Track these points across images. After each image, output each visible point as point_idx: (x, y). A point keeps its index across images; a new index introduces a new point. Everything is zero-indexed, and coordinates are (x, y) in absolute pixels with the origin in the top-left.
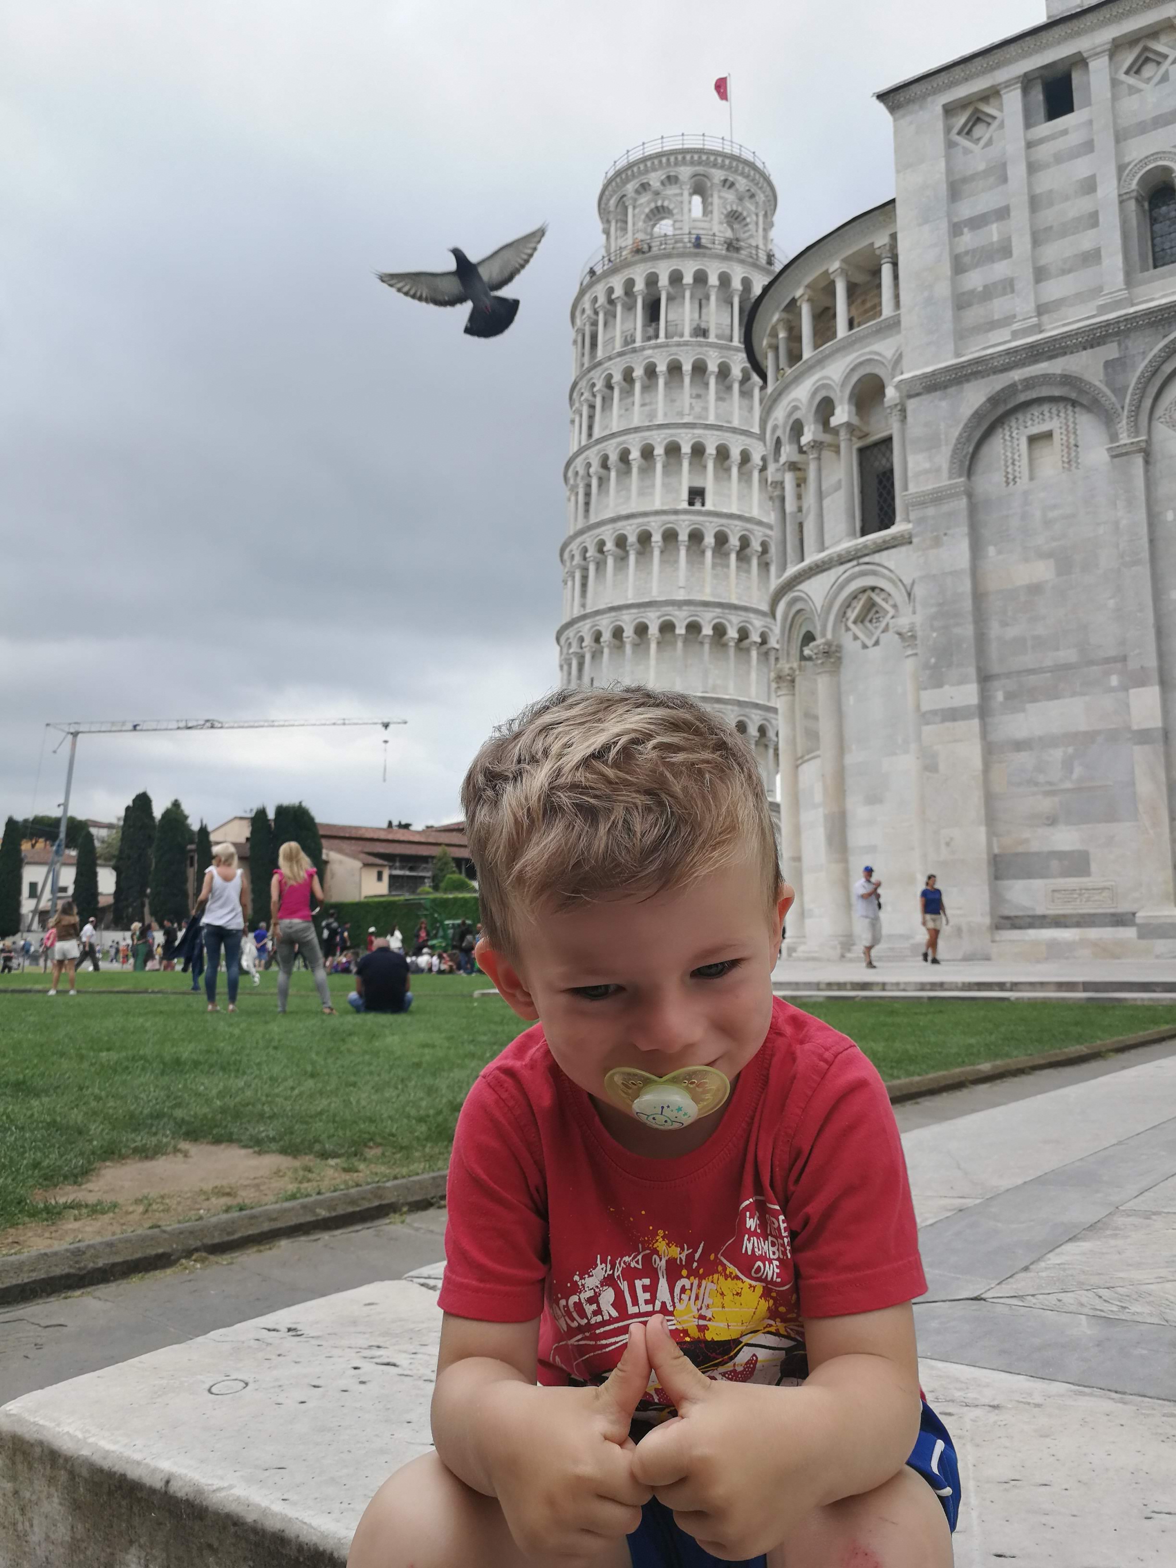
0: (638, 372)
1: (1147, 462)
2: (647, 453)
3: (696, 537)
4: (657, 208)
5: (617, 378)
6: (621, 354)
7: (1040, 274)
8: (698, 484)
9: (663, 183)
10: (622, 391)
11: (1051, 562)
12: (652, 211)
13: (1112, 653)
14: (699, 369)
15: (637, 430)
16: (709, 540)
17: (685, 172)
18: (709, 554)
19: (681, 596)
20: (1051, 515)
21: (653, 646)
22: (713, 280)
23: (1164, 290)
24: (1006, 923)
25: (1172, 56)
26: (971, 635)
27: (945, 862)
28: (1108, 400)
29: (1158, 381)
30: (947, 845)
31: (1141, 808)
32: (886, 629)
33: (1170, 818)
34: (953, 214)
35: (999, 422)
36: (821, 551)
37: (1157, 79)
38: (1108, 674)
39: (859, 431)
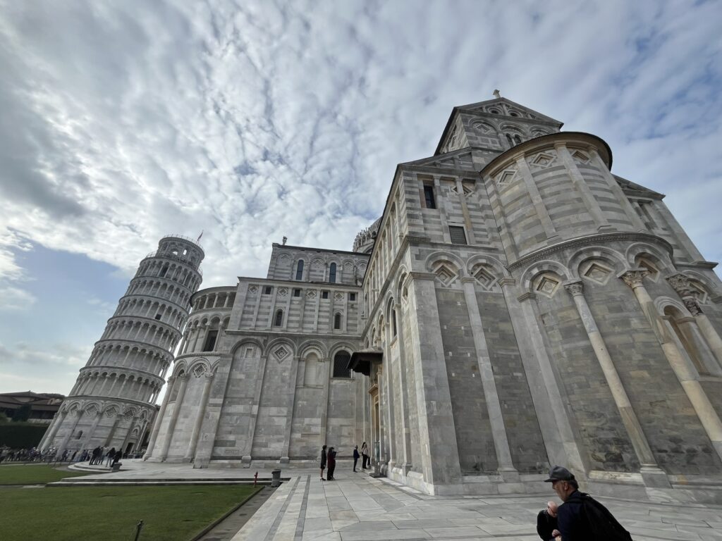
0: (154, 283)
1: (267, 360)
2: (149, 302)
3: (154, 327)
5: (148, 282)
6: (152, 277)
7: (257, 320)
8: (160, 314)
10: (148, 285)
11: (245, 375)
12: (174, 249)
13: (251, 396)
14: (172, 287)
15: (149, 296)
16: (158, 329)
17: (185, 245)
18: (156, 333)
19: (143, 341)
20: (248, 365)
21: (128, 353)
22: (183, 269)
23: (277, 330)
24: (213, 458)
25: (287, 292)
26: (225, 388)
27: (203, 441)
28: (263, 346)
29: (271, 346)
30: (205, 437)
31: (249, 432)
32: (203, 374)
33: (254, 435)
34: (245, 303)
35: (242, 345)
36: (193, 352)
37: (283, 295)
38: (249, 401)
39: (210, 327)
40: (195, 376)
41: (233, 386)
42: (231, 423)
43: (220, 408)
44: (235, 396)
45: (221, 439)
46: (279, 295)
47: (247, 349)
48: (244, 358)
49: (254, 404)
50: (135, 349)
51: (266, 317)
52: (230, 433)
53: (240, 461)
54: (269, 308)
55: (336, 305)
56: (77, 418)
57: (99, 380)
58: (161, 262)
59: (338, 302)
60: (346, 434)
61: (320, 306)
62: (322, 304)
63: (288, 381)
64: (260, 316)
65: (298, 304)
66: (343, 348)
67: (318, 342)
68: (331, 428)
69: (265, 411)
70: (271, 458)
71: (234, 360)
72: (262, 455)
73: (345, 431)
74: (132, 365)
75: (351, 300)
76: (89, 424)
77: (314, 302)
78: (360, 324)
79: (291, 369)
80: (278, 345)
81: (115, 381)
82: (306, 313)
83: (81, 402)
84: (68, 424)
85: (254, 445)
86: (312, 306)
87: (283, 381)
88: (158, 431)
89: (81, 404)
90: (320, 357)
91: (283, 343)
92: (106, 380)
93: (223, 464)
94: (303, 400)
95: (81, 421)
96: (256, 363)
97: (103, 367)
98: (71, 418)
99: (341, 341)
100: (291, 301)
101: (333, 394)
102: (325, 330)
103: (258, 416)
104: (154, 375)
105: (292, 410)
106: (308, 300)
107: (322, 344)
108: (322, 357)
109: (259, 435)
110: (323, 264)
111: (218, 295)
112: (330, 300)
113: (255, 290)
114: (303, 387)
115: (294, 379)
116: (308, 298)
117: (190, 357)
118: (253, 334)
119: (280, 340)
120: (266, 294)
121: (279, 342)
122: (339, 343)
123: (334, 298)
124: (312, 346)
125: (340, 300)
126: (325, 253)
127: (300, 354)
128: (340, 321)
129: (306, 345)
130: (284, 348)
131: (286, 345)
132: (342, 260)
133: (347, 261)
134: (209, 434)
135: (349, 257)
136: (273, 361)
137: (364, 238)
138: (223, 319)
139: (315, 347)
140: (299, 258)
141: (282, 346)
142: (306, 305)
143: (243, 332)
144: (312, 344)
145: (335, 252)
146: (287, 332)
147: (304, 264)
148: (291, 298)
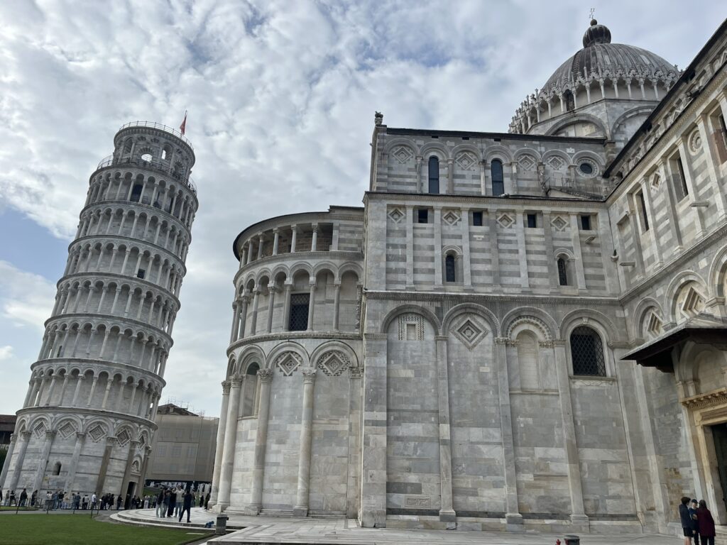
0: (125, 213)
1: (447, 345)
2: (122, 248)
3: (138, 291)
4: (147, 149)
5: (113, 212)
6: (119, 202)
7: (415, 271)
8: (143, 268)
9: (152, 140)
10: (114, 218)
11: (413, 371)
12: (144, 149)
13: (432, 409)
14: (154, 220)
15: (119, 237)
16: (144, 294)
17: (163, 140)
18: (142, 301)
19: (125, 316)
20: (414, 354)
21: (106, 337)
22: (168, 187)
23: (453, 290)
24: (391, 511)
25: (459, 218)
26: (385, 393)
27: (369, 484)
28: (437, 320)
29: (451, 319)
30: (371, 477)
31: (442, 470)
32: (296, 370)
33: (452, 474)
34: (387, 241)
35: (398, 316)
36: (270, 332)
37: (454, 223)
38: (431, 416)
39: (293, 288)
40: (282, 373)
41: (395, 390)
42: (406, 453)
43: (385, 428)
44: (404, 407)
45: (397, 481)
46: (446, 223)
47: (408, 325)
48: (405, 340)
49: (440, 421)
50: (115, 330)
51: (430, 265)
52: (409, 470)
53: (437, 519)
54: (432, 248)
55: (556, 239)
56: (47, 443)
57: (68, 382)
58: (129, 175)
59: (560, 234)
60: (616, 476)
61: (527, 243)
62: (528, 239)
63: (493, 382)
64: (420, 265)
65: (483, 240)
66: (585, 321)
67: (535, 311)
68: (585, 465)
69: (461, 434)
70: (487, 514)
71: (390, 345)
72: (471, 509)
73: (613, 471)
74: (115, 356)
75: (584, 229)
76: (69, 452)
77: (515, 235)
78: (610, 274)
79: (494, 361)
80: (460, 318)
81: (94, 384)
82: (502, 256)
83: (49, 417)
84: (36, 452)
85: (455, 492)
86: (510, 242)
87: (483, 380)
88: (231, 465)
89: (50, 420)
90: (540, 337)
91: (470, 313)
92: (80, 381)
93: (409, 522)
94: (526, 416)
95: (55, 447)
96: (428, 350)
97: (70, 360)
98: (39, 442)
99: (578, 308)
100: (471, 234)
101: (578, 406)
102: (546, 287)
103: (451, 441)
104: (150, 373)
105: (510, 432)
106: (500, 231)
107: (542, 314)
108: (548, 339)
109: (461, 475)
110: (477, 161)
111: (297, 229)
112: (543, 229)
113: (399, 216)
114: (520, 392)
115: (504, 379)
116: (501, 227)
117: (268, 340)
118: (415, 297)
119: (466, 308)
120: (420, 222)
121: (463, 311)
122: (575, 313)
123: (551, 225)
124: (526, 319)
125: (564, 230)
126: (479, 140)
127: (505, 333)
128: (567, 270)
129: (514, 317)
130: (473, 322)
131: (476, 317)
132: (513, 151)
133: (524, 154)
134: (375, 472)
135: (526, 146)
136: (459, 345)
137: (544, 106)
138: (316, 273)
139: (532, 320)
140: (429, 152)
141: (469, 318)
142: (499, 241)
143: (395, 294)
144: (524, 314)
145: (498, 137)
146: (475, 292)
147: (440, 163)
148: (469, 229)
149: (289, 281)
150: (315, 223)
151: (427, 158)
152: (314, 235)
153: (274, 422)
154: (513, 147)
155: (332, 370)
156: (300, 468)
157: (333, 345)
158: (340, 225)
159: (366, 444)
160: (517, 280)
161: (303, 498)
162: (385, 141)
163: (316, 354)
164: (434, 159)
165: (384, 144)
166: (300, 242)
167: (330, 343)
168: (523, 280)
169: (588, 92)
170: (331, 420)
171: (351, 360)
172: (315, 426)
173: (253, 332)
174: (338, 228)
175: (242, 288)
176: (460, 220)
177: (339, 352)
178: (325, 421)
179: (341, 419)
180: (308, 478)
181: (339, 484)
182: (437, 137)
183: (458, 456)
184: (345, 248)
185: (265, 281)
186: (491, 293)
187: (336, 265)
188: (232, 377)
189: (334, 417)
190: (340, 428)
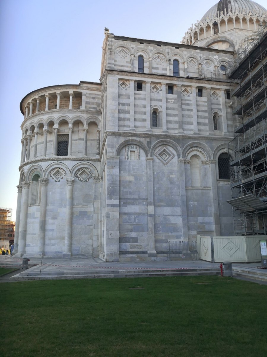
1: (153, 163)
7: (135, 120)
11: (134, 177)
20: (134, 168)
23: (157, 131)
24: (122, 253)
25: (160, 89)
26: (118, 189)
27: (110, 239)
28: (147, 148)
29: (155, 148)
30: (111, 235)
31: (149, 230)
32: (62, 178)
33: (155, 232)
34: (119, 101)
35: (125, 146)
36: (46, 156)
37: (157, 92)
38: (143, 202)
39: (58, 131)
40: (54, 180)
41: (124, 188)
42: (130, 221)
43: (119, 208)
44: (129, 196)
45: (125, 236)
46: (153, 92)
47: (131, 151)
48: (129, 160)
49: (149, 204)
51: (144, 117)
52: (131, 231)
53: (146, 255)
54: (145, 107)
55: (213, 104)
59: (215, 101)
61: (197, 105)
62: (198, 103)
63: (177, 183)
65: (174, 103)
66: (226, 150)
67: (200, 144)
68: (223, 225)
69: (159, 211)
70: (173, 252)
71: (121, 162)
72: (164, 250)
75: (228, 99)
77: (191, 101)
79: (178, 171)
80: (160, 148)
82: (184, 113)
85: (156, 241)
86: (188, 104)
87: (172, 182)
88: (25, 231)
90: (203, 158)
91: (165, 145)
93: (132, 258)
94: (193, 201)
96: (142, 165)
100: (167, 99)
101: (221, 195)
102: (207, 131)
103: (154, 215)
105: (185, 209)
106: (183, 98)
107: (204, 146)
108: (207, 160)
109: (159, 233)
110: (165, 60)
111: (60, 95)
112: (206, 98)
113: (126, 86)
114: (191, 188)
115: (183, 181)
116: (184, 96)
117: (44, 161)
118: (135, 135)
119: (163, 142)
120: (138, 90)
121: (162, 144)
122: (222, 145)
123: (211, 96)
124: (195, 148)
125: (217, 99)
126: (167, 47)
127: (184, 156)
128: (218, 122)
129: (189, 147)
130: (167, 150)
131: (168, 147)
132: (185, 55)
133: (191, 57)
134: (113, 232)
135: (193, 52)
136: (159, 163)
137: (202, 30)
138: (72, 122)
139: (199, 149)
140: (138, 53)
141: (165, 148)
142: (182, 104)
143: (124, 133)
144: (195, 146)
145: (177, 46)
146: (168, 133)
147: (145, 60)
148: (166, 96)
149: (56, 126)
150: (71, 91)
151: (137, 56)
152: (71, 99)
153: (50, 207)
154: (185, 53)
155: (83, 178)
156: (66, 232)
157: (84, 164)
158: (86, 93)
159: (108, 217)
160: (192, 127)
161: (68, 247)
162: (113, 43)
163: (74, 170)
164: (141, 57)
165: (112, 46)
166: (62, 103)
167: (82, 163)
168: (194, 127)
169: (227, 23)
170: (83, 206)
171: (94, 173)
172: (74, 209)
173: (35, 156)
174: (85, 95)
175: (27, 130)
176: (161, 90)
177: (87, 168)
178: (80, 206)
179: (89, 205)
180: (71, 237)
181: (88, 240)
182: (143, 43)
183: (158, 223)
184: (90, 108)
185: (41, 126)
186: (177, 134)
187: (85, 117)
188: (23, 183)
189: (85, 204)
190: (88, 210)
